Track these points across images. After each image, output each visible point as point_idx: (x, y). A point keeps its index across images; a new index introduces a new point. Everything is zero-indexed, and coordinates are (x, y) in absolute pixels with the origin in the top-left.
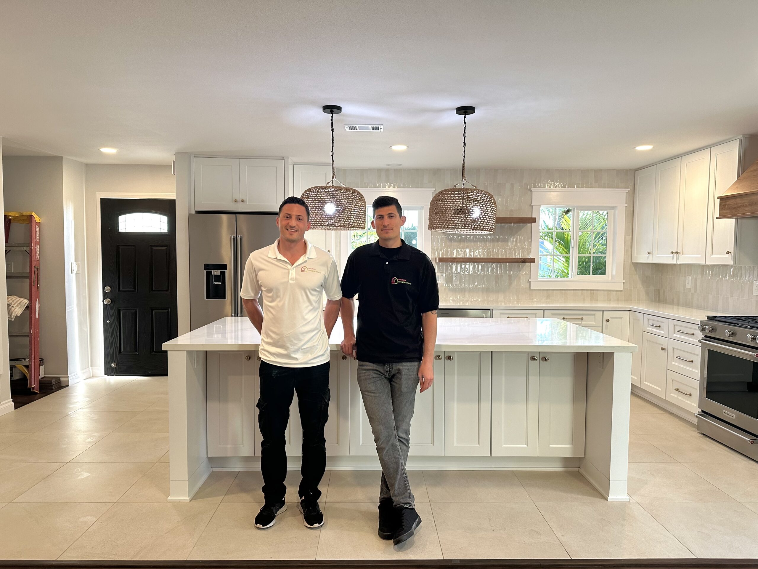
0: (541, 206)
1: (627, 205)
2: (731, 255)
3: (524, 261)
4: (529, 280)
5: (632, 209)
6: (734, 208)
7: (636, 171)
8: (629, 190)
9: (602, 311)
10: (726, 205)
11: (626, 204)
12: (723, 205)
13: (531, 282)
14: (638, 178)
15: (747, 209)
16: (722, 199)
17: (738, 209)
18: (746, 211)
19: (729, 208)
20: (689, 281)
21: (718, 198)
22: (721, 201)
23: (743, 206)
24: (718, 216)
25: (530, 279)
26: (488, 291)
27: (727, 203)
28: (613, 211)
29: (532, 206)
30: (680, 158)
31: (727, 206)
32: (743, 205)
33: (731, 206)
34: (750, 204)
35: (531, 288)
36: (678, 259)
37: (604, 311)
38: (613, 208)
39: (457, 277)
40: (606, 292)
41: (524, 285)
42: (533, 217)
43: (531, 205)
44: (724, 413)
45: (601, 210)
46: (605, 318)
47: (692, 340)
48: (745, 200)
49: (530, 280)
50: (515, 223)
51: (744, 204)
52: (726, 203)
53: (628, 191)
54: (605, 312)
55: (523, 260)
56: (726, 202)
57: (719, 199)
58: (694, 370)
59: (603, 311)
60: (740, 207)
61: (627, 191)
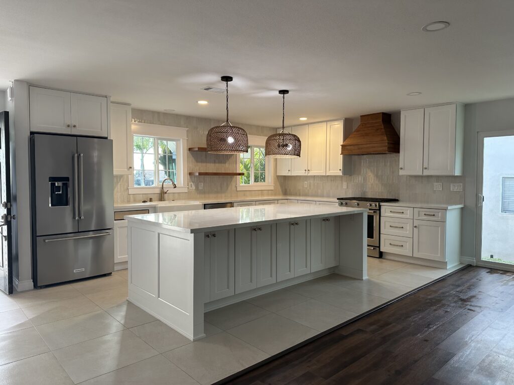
2: (341, 171)
20: (306, 184)
21: (340, 145)
22: (342, 147)
23: (355, 150)
24: (341, 153)
31: (346, 149)
35: (238, 190)
36: (308, 173)
39: (201, 185)
40: (260, 192)
41: (234, 188)
49: (236, 186)
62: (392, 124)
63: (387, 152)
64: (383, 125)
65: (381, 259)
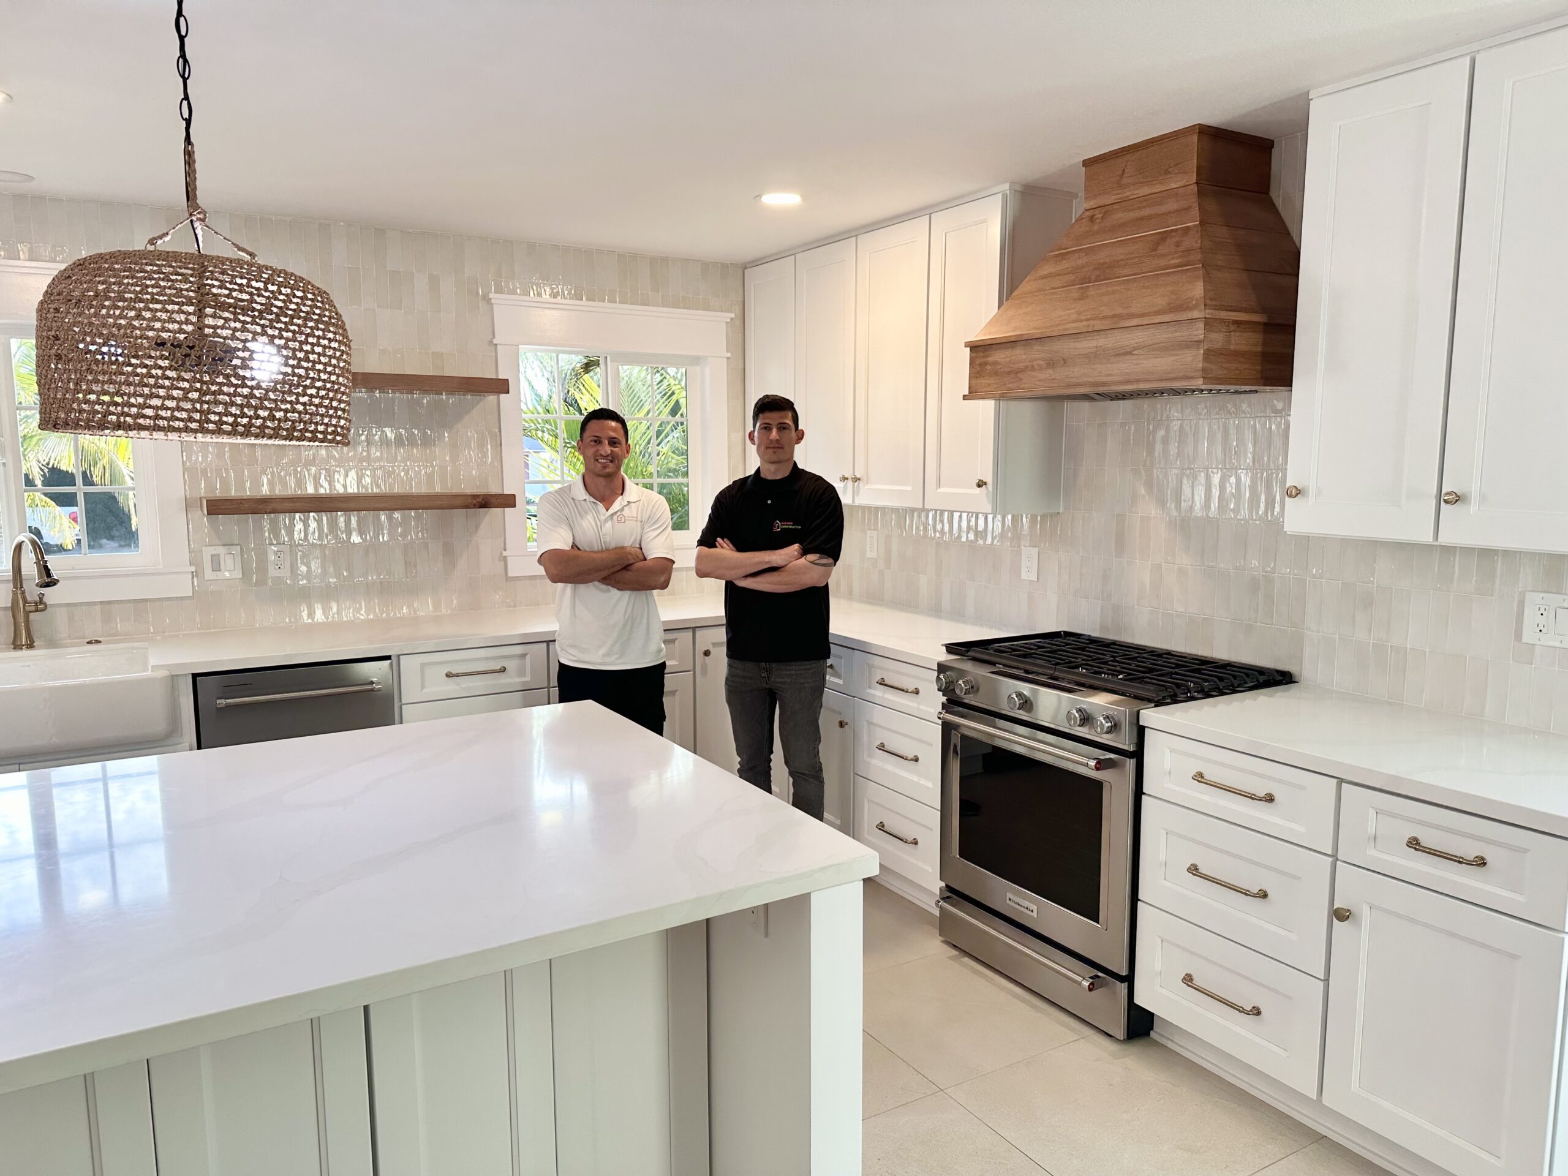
0: (520, 346)
1: (729, 355)
2: (987, 488)
3: (485, 502)
4: (501, 553)
5: (741, 366)
6: (1009, 373)
7: (746, 268)
8: (733, 315)
9: (691, 630)
10: (986, 364)
11: (727, 352)
12: (980, 365)
13: (509, 558)
14: (752, 286)
15: (1041, 376)
16: (976, 348)
17: (1020, 375)
18: (1039, 380)
19: (996, 373)
20: (873, 541)
21: (967, 345)
22: (974, 355)
23: (1033, 369)
24: (967, 393)
25: (505, 550)
26: (386, 590)
27: (990, 359)
28: (698, 368)
29: (496, 345)
30: (854, 238)
31: (988, 367)
32: (1033, 366)
33: (999, 367)
34: (1051, 364)
35: (509, 575)
37: (697, 629)
38: (696, 360)
39: (282, 556)
41: (488, 566)
42: (500, 378)
43: (491, 342)
44: (1010, 899)
45: (673, 365)
46: (701, 648)
47: (915, 705)
48: (1037, 353)
49: (505, 554)
50: (450, 392)
51: (1035, 363)
52: (985, 360)
53: (732, 319)
54: (699, 633)
55: (480, 500)
56: (987, 357)
57: (969, 349)
58: (923, 782)
59: (694, 629)
60: (1023, 371)
61: (729, 320)
62: (1279, 203)
63: (1199, 383)
64: (1195, 212)
65: (1134, 1050)
